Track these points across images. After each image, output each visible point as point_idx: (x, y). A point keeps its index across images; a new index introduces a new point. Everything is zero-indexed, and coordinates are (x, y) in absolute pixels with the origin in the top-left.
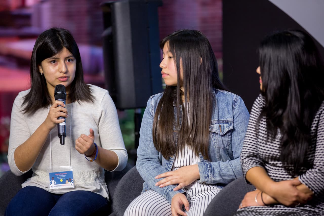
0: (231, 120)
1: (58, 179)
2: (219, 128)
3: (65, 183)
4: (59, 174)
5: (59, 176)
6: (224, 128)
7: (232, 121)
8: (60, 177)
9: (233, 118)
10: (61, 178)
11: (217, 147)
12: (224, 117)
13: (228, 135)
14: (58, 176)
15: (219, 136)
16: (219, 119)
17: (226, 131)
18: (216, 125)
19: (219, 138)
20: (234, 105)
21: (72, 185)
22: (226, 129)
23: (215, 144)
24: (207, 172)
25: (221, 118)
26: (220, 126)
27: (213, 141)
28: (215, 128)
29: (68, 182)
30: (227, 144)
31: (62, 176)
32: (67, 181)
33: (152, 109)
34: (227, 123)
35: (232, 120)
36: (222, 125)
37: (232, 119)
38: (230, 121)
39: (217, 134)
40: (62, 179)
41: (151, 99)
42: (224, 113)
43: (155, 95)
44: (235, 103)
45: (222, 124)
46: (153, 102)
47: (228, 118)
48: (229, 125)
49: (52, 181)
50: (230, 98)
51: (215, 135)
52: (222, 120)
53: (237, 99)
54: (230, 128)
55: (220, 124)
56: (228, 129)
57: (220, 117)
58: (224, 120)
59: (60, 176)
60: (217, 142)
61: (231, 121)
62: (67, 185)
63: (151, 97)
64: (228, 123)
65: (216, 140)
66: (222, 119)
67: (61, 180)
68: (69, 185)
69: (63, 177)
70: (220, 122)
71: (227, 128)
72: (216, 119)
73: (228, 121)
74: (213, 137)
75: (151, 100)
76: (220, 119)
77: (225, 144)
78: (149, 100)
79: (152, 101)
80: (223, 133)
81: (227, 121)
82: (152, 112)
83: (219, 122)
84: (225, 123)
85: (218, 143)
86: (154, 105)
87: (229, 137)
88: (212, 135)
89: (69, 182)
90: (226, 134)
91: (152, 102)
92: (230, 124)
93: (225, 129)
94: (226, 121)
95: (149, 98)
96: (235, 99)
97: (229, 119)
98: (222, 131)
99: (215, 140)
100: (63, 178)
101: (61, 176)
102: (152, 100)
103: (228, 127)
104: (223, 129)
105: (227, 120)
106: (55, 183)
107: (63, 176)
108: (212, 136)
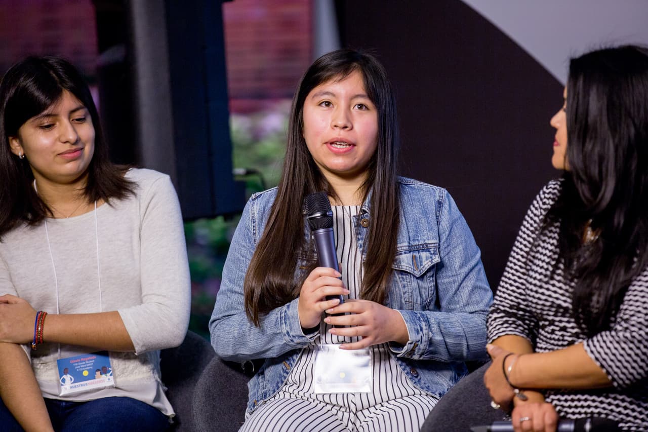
0: (434, 243)
1: (78, 370)
2: (413, 261)
3: (94, 378)
4: (79, 361)
5: (80, 364)
6: (422, 262)
7: (438, 244)
8: (82, 366)
9: (438, 239)
10: (85, 367)
11: (409, 301)
12: (420, 238)
13: (429, 275)
14: (77, 364)
15: (412, 279)
16: (410, 242)
17: (427, 267)
18: (406, 254)
19: (413, 284)
20: (439, 212)
21: (109, 379)
22: (426, 263)
23: (406, 295)
24: (418, 321)
25: (414, 240)
26: (414, 258)
27: (401, 291)
28: (405, 261)
29: (101, 374)
30: (427, 293)
31: (86, 364)
32: (98, 373)
33: (254, 224)
34: (426, 251)
35: (436, 243)
36: (416, 254)
37: (437, 241)
38: (433, 245)
39: (410, 274)
40: (87, 370)
41: (253, 200)
42: (419, 229)
43: (261, 193)
44: (440, 207)
45: (417, 252)
46: (257, 209)
47: (428, 240)
48: (431, 254)
49: (64, 376)
50: (427, 197)
51: (404, 277)
52: (416, 245)
53: (442, 197)
54: (433, 261)
55: (414, 254)
56: (429, 263)
57: (411, 239)
58: (419, 244)
59: (82, 363)
60: (410, 291)
61: (436, 245)
62: (100, 382)
63: (253, 196)
64: (428, 250)
65: (406, 288)
66: (417, 243)
67: (86, 373)
68: (103, 381)
69: (88, 366)
70: (413, 248)
71: (428, 261)
72: (405, 242)
73: (429, 246)
74: (401, 282)
75: (252, 203)
76: (412, 243)
77: (423, 294)
78: (248, 202)
79: (255, 205)
80: (420, 271)
81: (427, 246)
82: (255, 231)
83: (411, 249)
84: (423, 251)
85: (411, 293)
86: (258, 215)
87: (431, 279)
88: (400, 276)
89: (104, 376)
90: (425, 274)
91: (255, 209)
92: (432, 252)
93: (424, 264)
94: (425, 246)
95: (249, 197)
96: (440, 196)
97: (430, 242)
98: (418, 268)
99: (404, 287)
100: (88, 368)
101: (84, 363)
102: (254, 203)
103: (430, 259)
104: (419, 264)
105: (426, 244)
106: (71, 379)
107: (88, 364)
108: (400, 278)
